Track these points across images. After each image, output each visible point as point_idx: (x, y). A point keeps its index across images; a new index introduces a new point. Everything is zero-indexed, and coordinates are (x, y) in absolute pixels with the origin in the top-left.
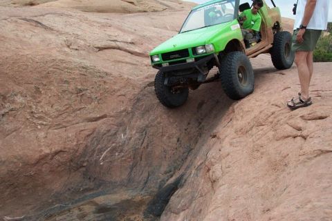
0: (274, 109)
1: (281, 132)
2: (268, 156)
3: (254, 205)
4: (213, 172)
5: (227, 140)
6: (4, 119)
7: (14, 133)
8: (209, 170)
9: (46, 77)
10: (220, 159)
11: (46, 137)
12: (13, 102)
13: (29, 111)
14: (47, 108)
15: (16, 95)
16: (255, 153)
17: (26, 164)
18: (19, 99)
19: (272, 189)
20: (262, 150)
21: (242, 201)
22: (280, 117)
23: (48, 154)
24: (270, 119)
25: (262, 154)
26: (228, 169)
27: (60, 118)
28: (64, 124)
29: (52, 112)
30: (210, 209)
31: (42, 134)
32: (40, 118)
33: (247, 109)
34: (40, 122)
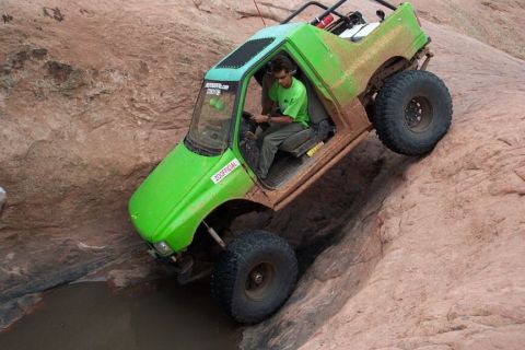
0: (500, 146)
1: (502, 184)
2: (474, 217)
3: (435, 283)
4: (387, 228)
5: (417, 183)
6: (93, 104)
7: (103, 127)
8: (381, 224)
9: (159, 49)
10: (400, 211)
11: (147, 139)
12: (107, 81)
13: (127, 96)
14: (154, 97)
15: (112, 71)
16: (456, 209)
17: (115, 174)
18: (116, 78)
19: (468, 265)
20: (467, 207)
21: (419, 275)
22: (507, 161)
23: (148, 165)
24: (490, 162)
25: (466, 212)
26: (410, 227)
27: (171, 113)
28: (176, 124)
29: (161, 101)
30: (371, 280)
31: (142, 134)
32: (142, 110)
33: (457, 141)
34: (142, 115)
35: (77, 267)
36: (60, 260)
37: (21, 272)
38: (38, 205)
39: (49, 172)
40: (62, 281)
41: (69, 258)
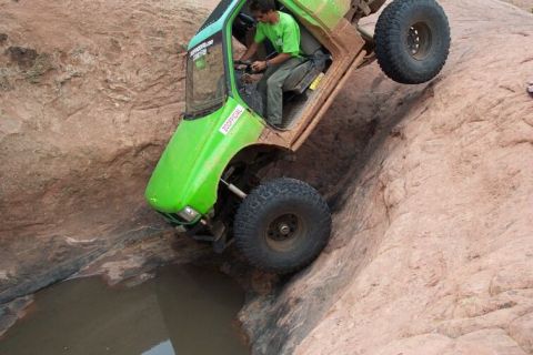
0: (503, 94)
1: (510, 135)
2: (485, 172)
3: (453, 247)
4: (391, 192)
5: (417, 141)
6: (65, 89)
7: (79, 113)
8: (384, 187)
9: (129, 24)
10: (404, 171)
11: (128, 121)
12: (77, 63)
13: (100, 78)
14: (130, 76)
15: (81, 52)
16: (463, 165)
17: (97, 162)
18: (87, 59)
19: (486, 224)
20: (475, 161)
21: (434, 239)
22: (510, 109)
23: (128, 150)
24: (495, 111)
25: (475, 167)
26: (415, 188)
27: (150, 92)
28: (156, 102)
29: (137, 80)
30: (382, 249)
31: (121, 116)
32: (118, 91)
33: (455, 92)
34: (118, 97)
35: (67, 264)
36: (49, 258)
37: (9, 275)
38: (18, 203)
39: (25, 167)
40: (53, 280)
41: (58, 255)
